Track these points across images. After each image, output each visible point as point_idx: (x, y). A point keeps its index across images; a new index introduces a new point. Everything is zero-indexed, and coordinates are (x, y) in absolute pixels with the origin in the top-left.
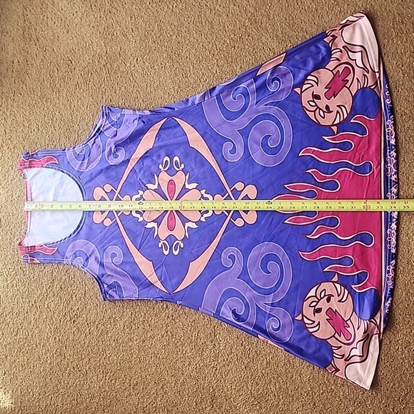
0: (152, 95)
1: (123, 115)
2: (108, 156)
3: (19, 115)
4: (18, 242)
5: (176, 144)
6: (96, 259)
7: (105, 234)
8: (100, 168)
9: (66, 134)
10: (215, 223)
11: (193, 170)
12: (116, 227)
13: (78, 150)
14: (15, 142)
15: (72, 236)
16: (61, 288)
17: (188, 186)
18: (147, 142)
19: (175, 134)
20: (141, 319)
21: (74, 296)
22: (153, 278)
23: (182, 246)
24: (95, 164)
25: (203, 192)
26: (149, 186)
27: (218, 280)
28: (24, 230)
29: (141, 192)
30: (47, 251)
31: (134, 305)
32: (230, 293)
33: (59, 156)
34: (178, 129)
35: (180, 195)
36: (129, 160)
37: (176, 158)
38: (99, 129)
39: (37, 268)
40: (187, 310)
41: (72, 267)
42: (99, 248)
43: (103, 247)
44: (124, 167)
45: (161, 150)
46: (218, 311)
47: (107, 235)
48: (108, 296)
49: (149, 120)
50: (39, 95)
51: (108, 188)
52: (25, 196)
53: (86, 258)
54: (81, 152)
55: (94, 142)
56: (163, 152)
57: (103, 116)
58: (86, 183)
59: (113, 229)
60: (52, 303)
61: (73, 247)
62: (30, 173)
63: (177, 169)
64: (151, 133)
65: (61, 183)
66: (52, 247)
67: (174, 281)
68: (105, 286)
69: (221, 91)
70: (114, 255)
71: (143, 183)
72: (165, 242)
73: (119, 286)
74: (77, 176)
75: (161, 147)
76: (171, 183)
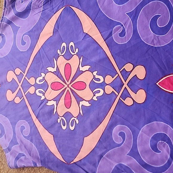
23: (77, 122)
25: (95, 73)
51: (18, 71)
72: (63, 118)
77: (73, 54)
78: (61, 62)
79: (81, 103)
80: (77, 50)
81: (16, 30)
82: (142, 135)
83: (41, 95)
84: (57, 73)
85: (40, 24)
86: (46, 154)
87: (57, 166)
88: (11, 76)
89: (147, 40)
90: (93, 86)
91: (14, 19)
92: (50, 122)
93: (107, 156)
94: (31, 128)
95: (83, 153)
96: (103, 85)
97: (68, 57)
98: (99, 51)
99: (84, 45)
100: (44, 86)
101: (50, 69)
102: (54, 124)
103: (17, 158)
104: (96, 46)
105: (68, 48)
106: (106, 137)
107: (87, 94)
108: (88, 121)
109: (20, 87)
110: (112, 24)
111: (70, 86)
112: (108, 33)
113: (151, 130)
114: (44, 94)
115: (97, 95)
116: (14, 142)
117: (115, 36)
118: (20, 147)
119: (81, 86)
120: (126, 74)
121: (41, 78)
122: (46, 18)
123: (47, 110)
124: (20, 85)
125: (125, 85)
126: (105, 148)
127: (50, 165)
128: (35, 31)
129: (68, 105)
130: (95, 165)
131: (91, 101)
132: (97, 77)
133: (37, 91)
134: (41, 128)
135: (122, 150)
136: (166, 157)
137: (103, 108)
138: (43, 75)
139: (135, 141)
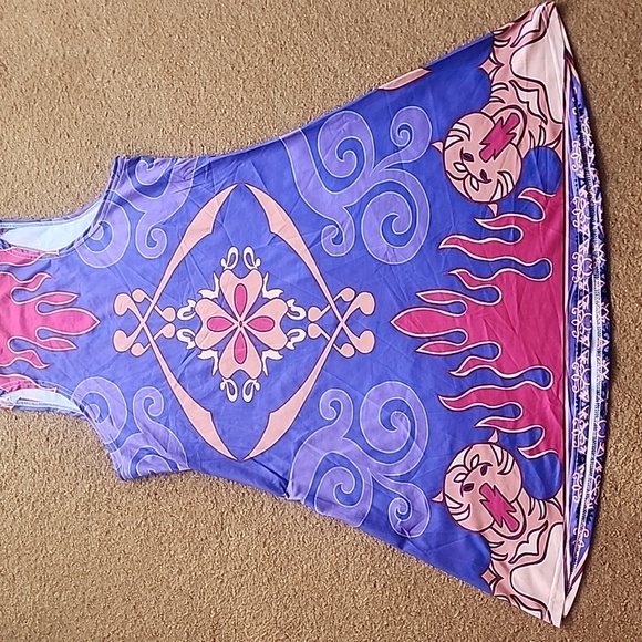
77: (251, 268)
78: (228, 282)
79: (265, 354)
80: (258, 261)
81: (135, 217)
82: (367, 403)
83: (188, 340)
84: (220, 300)
85: (187, 211)
86: (196, 447)
87: (219, 467)
88: (123, 304)
89: (377, 252)
90: (288, 324)
91: (132, 196)
92: (204, 389)
93: (310, 442)
94: (166, 400)
95: (267, 441)
96: (304, 323)
97: (241, 272)
98: (298, 265)
99: (271, 253)
100: (194, 324)
101: (205, 293)
102: (214, 392)
103: (136, 460)
104: (293, 256)
105: (241, 258)
106: (308, 412)
107: (275, 339)
108: (278, 384)
109: (143, 324)
110: (320, 222)
111: (244, 324)
112: (315, 237)
113: (382, 395)
114: (193, 339)
115: (294, 340)
116: (130, 428)
117: (326, 243)
118: (144, 436)
119: (266, 324)
120: (343, 305)
121: (188, 309)
122: (198, 200)
123: (199, 366)
124: (143, 321)
125: (342, 324)
126: (307, 429)
127: (205, 466)
128: (176, 222)
129: (240, 357)
130: (289, 459)
131: (284, 351)
132: (294, 309)
133: (179, 333)
134: (186, 401)
135: (336, 429)
136: (405, 437)
137: (304, 361)
138: (192, 303)
139: (357, 413)
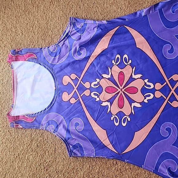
0: (108, 9)
1: (86, 24)
2: (74, 54)
3: (8, 24)
4: (7, 113)
5: (126, 45)
6: (64, 126)
7: (71, 110)
8: (67, 62)
9: (43, 37)
10: (156, 104)
11: (138, 65)
12: (79, 105)
13: (51, 49)
14: (5, 43)
15: (47, 110)
16: (38, 146)
17: (134, 76)
18: (103, 44)
19: (125, 38)
20: (96, 171)
21: (47, 152)
22: (106, 142)
24: (64, 59)
26: (104, 76)
27: (157, 146)
28: (11, 105)
29: (98, 80)
30: (28, 120)
31: (92, 161)
32: (166, 156)
33: (38, 53)
34: (128, 35)
35: (128, 83)
36: (89, 57)
37: (125, 56)
38: (68, 34)
39: (20, 132)
40: (132, 166)
41: (46, 131)
42: (66, 119)
43: (69, 118)
44: (85, 62)
45: (113, 50)
46: (157, 168)
47: (73, 110)
48: (73, 154)
49: (106, 28)
50: (23, 9)
52: (12, 81)
53: (56, 126)
54: (54, 50)
55: (64, 44)
56: (115, 51)
57: (71, 25)
58: (57, 73)
59: (77, 106)
60: (31, 156)
61: (47, 118)
62: (16, 64)
63: (126, 64)
64: (107, 37)
65: (39, 72)
66: (32, 117)
67: (123, 145)
68: (71, 147)
69: (163, 7)
70: (77, 124)
71: (99, 74)
73: (81, 147)
74: (50, 68)
75: (114, 48)
76: (121, 74)
